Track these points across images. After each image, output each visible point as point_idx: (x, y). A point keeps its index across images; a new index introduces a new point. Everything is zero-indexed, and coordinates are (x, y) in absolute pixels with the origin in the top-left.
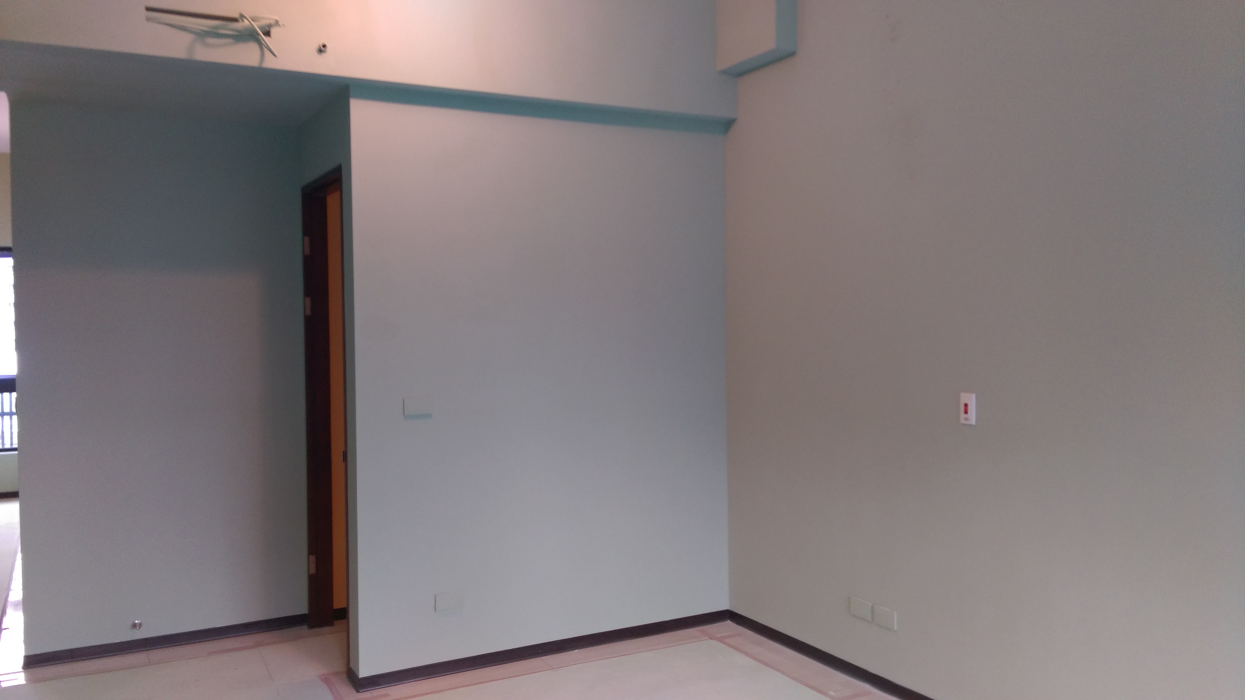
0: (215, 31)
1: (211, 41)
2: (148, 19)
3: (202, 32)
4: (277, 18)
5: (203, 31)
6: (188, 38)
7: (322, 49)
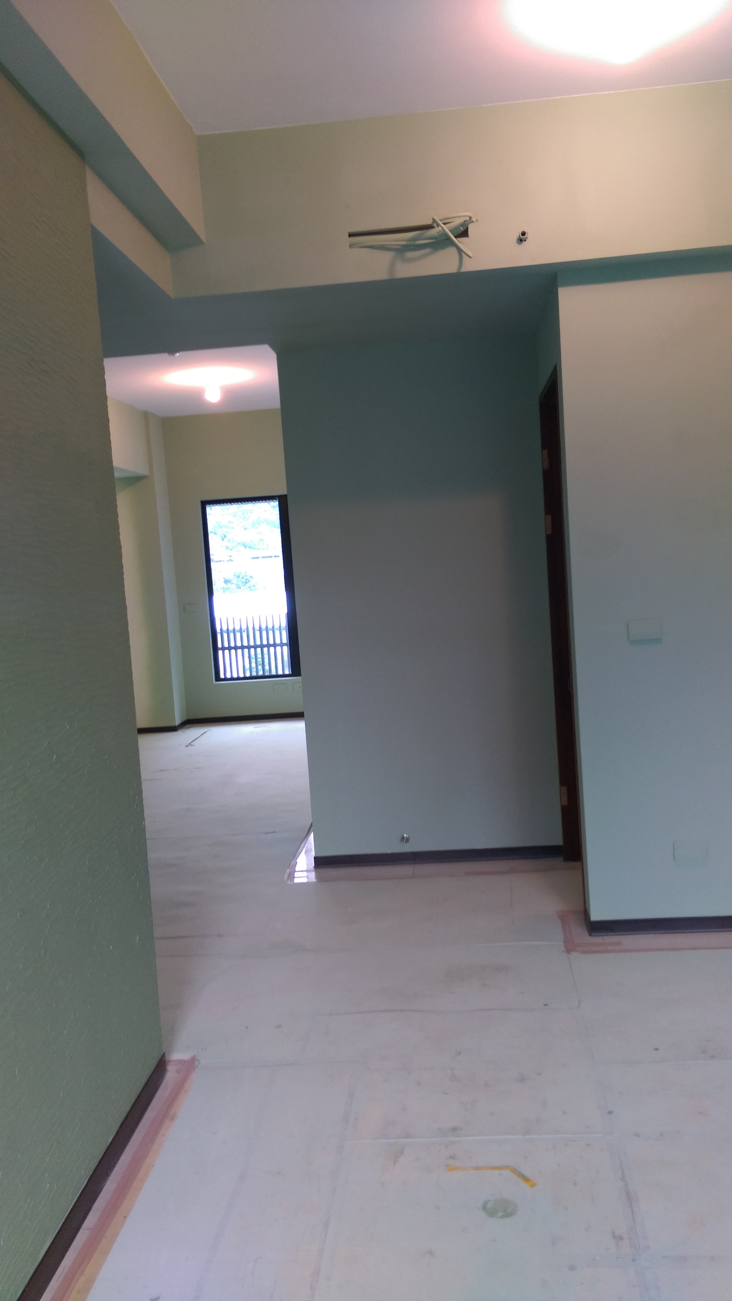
0: (412, 243)
1: (410, 254)
2: (351, 246)
3: (401, 247)
4: (470, 214)
5: (403, 246)
6: (388, 256)
7: (522, 238)
